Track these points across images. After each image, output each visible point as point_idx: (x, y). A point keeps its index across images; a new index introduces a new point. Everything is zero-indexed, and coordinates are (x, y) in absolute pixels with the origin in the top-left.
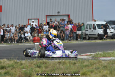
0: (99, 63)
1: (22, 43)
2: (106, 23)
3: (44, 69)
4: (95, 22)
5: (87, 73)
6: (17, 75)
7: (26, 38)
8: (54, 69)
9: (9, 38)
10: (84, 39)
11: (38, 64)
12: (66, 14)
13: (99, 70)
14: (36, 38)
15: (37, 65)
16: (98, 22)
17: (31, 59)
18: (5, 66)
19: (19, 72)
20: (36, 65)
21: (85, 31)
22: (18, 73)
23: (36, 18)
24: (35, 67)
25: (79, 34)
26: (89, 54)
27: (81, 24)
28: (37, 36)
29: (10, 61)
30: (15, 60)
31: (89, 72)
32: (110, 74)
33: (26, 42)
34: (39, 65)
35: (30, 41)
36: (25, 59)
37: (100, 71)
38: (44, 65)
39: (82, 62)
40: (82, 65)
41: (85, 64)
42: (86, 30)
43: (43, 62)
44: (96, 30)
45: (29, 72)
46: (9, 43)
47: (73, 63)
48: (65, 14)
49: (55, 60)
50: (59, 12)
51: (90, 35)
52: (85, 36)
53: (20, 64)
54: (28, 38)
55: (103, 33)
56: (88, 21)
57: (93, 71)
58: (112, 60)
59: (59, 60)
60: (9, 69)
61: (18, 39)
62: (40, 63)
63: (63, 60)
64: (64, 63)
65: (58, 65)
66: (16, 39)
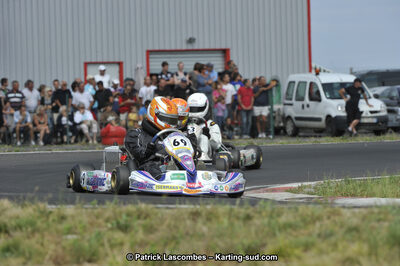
0: (332, 218)
1: (64, 146)
2: (356, 80)
3: (140, 235)
4: (317, 74)
5: (289, 250)
6: (47, 257)
8: (178, 235)
9: (18, 129)
10: (279, 132)
11: (121, 217)
12: (218, 47)
13: (333, 239)
14: (113, 129)
15: (118, 223)
16: (326, 74)
17: (95, 201)
18: (5, 226)
19: (52, 247)
20: (114, 222)
21: (281, 107)
22: (51, 249)
23: (112, 60)
24: (112, 229)
25: (261, 116)
26: (295, 185)
27: (268, 81)
28: (114, 123)
29: (22, 207)
30: (42, 205)
31: (297, 247)
32: (370, 254)
33: (76, 141)
34: (122, 222)
36: (75, 199)
37: (335, 245)
38: (140, 221)
39: (273, 211)
40: (273, 222)
41: (283, 220)
42: (285, 104)
43: (138, 210)
44: (321, 104)
45: (91, 246)
46: (19, 143)
47: (242, 216)
48: (212, 47)
49: (180, 204)
50: (191, 41)
51: (298, 119)
52: (282, 124)
53: (56, 218)
54: (84, 127)
55: (344, 114)
56: (293, 73)
57: (313, 244)
58: (377, 206)
59: (194, 204)
60: (17, 235)
61: (48, 132)
62: (129, 215)
63: (209, 207)
64: (211, 216)
65: (189, 222)
66: (42, 132)
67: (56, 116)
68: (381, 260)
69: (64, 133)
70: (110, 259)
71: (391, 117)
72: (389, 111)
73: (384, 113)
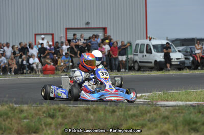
0: (155, 112)
1: (24, 75)
3: (60, 120)
4: (150, 40)
6: (14, 130)
7: (31, 66)
8: (79, 120)
10: (131, 69)
11: (51, 111)
12: (101, 26)
13: (156, 122)
14: (49, 66)
15: (49, 114)
16: (154, 40)
17: (38, 103)
19: (16, 125)
20: (47, 113)
21: (132, 56)
22: (16, 127)
23: (48, 33)
24: (45, 117)
25: (122, 61)
26: (138, 95)
27: (126, 43)
29: (2, 106)
30: (11, 105)
32: (173, 130)
33: (30, 73)
34: (51, 113)
35: (38, 71)
36: (28, 102)
37: (157, 126)
38: (61, 113)
39: (126, 108)
40: (126, 113)
41: (131, 112)
42: (134, 55)
43: (59, 107)
44: (152, 55)
45: (35, 125)
46: (1, 74)
47: (111, 110)
48: (98, 27)
49: (80, 104)
50: (88, 23)
51: (140, 62)
52: (132, 65)
53: (18, 111)
54: (34, 66)
55: (163, 60)
56: (138, 39)
57: (146, 125)
58: (178, 106)
59: (87, 105)
61: (16, 68)
62: (54, 110)
63: (94, 106)
64: (95, 111)
65: (84, 113)
66: (13, 68)
67: (20, 60)
68: (179, 132)
69: (24, 68)
70: (45, 132)
71: (187, 61)
72: (186, 58)
73: (183, 59)
